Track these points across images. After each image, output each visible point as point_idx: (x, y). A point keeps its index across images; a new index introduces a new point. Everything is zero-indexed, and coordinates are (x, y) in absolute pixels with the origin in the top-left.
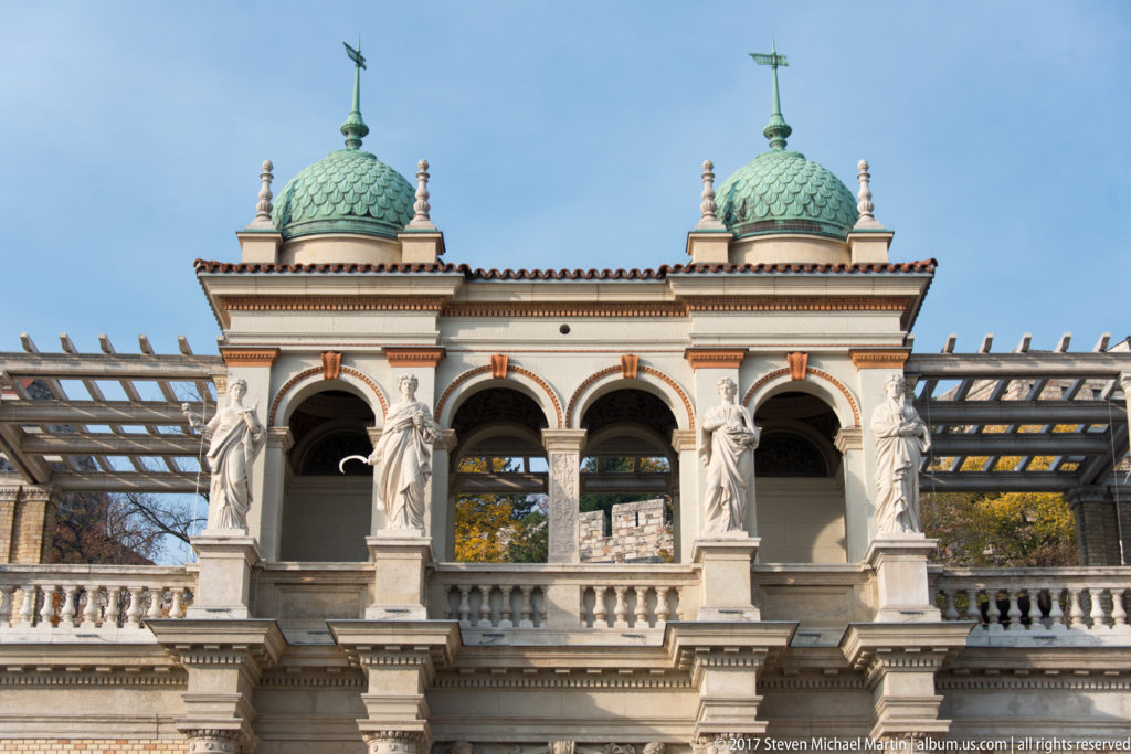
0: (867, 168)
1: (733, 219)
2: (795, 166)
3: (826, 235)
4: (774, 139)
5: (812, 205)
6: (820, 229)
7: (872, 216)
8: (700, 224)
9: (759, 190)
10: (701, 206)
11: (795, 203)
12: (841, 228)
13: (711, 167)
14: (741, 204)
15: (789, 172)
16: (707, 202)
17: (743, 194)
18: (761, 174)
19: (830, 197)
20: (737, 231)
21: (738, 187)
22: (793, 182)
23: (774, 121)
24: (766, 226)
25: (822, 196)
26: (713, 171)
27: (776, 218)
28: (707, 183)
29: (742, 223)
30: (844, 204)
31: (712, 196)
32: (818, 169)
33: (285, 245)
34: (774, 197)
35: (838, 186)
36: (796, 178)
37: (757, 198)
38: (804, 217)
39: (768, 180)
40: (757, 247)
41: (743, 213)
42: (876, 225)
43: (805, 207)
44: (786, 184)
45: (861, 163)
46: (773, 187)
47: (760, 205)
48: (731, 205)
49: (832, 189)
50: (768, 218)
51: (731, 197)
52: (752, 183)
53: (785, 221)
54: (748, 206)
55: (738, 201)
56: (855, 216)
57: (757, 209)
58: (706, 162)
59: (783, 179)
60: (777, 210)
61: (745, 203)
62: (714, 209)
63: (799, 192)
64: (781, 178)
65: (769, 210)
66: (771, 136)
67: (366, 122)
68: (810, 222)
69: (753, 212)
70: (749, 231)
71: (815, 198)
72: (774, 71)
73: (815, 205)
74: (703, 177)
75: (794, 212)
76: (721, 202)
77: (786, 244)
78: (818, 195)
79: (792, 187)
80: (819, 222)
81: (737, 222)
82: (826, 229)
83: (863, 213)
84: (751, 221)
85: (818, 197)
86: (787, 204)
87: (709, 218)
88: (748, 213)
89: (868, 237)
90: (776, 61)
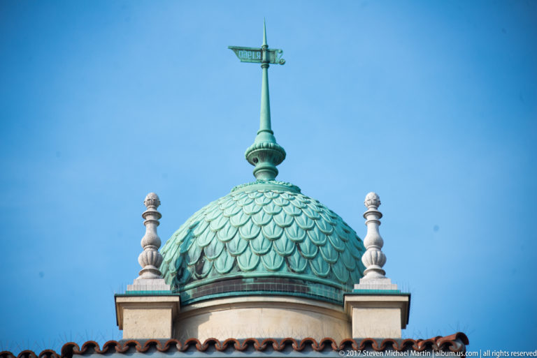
0: (377, 203)
1: (186, 276)
2: (278, 202)
3: (314, 298)
4: (260, 165)
5: (296, 256)
6: (305, 290)
7: (383, 273)
8: (135, 283)
9: (223, 236)
10: (140, 259)
11: (272, 253)
12: (338, 289)
13: (156, 203)
14: (198, 255)
15: (269, 209)
16: (148, 252)
17: (201, 242)
18: (228, 213)
19: (323, 245)
20: (190, 293)
21: (196, 232)
22: (271, 224)
23: (261, 140)
24: (231, 285)
25: (311, 243)
26: (159, 210)
27: (244, 274)
28: (149, 226)
29: (198, 282)
30: (345, 256)
31: (156, 244)
32: (312, 206)
34: (243, 245)
35: (339, 229)
36: (276, 217)
37: (220, 247)
38: (284, 272)
39: (236, 221)
40: (215, 316)
41: (199, 268)
42: (386, 284)
43: (286, 258)
44: (261, 226)
45: (370, 196)
46: (243, 230)
47: (223, 256)
48: (184, 256)
49: (328, 234)
50: (233, 275)
51: (186, 246)
52: (214, 226)
53: (255, 278)
54: (207, 258)
55: (194, 252)
56: (359, 271)
57: (218, 263)
58: (149, 196)
59: (258, 219)
60: (245, 263)
61: (203, 254)
62: (157, 262)
63: (279, 238)
64: (255, 218)
65: (235, 263)
66: (256, 161)
68: (292, 280)
69: (213, 266)
70: (204, 294)
71: (302, 246)
72: (264, 70)
73: (301, 256)
74: (144, 216)
75: (269, 265)
76: (170, 252)
77: (256, 311)
78: (307, 243)
79: (268, 231)
80: (305, 281)
81: (191, 280)
82: (315, 290)
83: (369, 267)
84: (210, 278)
85: (305, 246)
86: (260, 255)
87: (148, 274)
88: (206, 268)
89: (376, 302)
90: (267, 58)
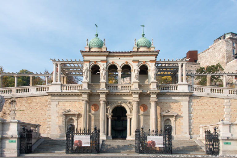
0: (153, 39)
2: (145, 39)
4: (143, 36)
6: (147, 47)
8: (134, 46)
12: (150, 47)
20: (138, 47)
22: (145, 41)
23: (143, 34)
24: (141, 46)
26: (136, 40)
30: (150, 44)
32: (147, 39)
33: (90, 49)
35: (149, 41)
42: (153, 46)
48: (138, 44)
52: (140, 41)
57: (140, 44)
62: (136, 44)
64: (143, 41)
65: (142, 44)
67: (98, 34)
73: (147, 44)
75: (144, 45)
76: (137, 44)
89: (152, 48)
90: (143, 26)
